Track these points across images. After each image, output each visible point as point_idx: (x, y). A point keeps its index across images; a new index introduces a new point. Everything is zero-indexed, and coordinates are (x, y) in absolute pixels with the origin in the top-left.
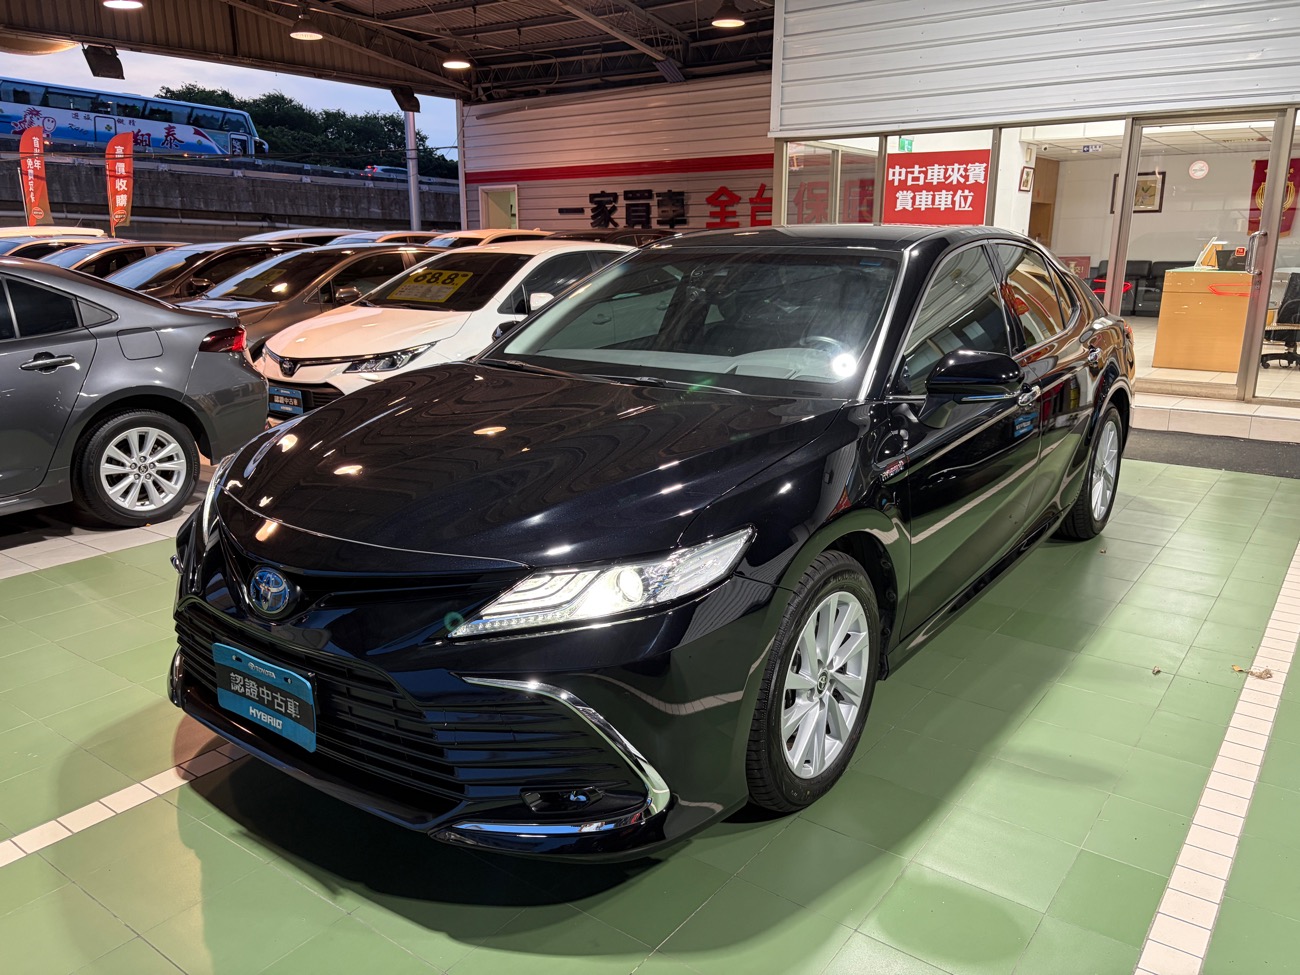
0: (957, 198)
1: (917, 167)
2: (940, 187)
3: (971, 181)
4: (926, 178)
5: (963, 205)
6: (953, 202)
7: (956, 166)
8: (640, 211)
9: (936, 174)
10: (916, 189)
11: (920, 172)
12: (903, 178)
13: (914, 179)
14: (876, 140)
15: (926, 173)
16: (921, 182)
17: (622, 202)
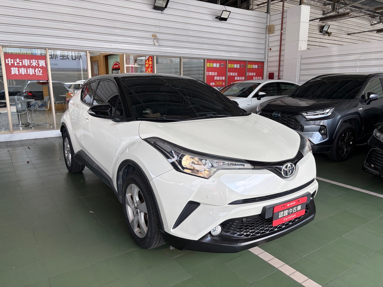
0: (36, 71)
1: (18, 59)
2: (29, 67)
3: (41, 65)
4: (22, 63)
5: (39, 73)
6: (35, 72)
7: (34, 60)
9: (26, 62)
10: (19, 67)
11: (19, 61)
12: (12, 62)
13: (17, 63)
15: (22, 62)
16: (21, 65)
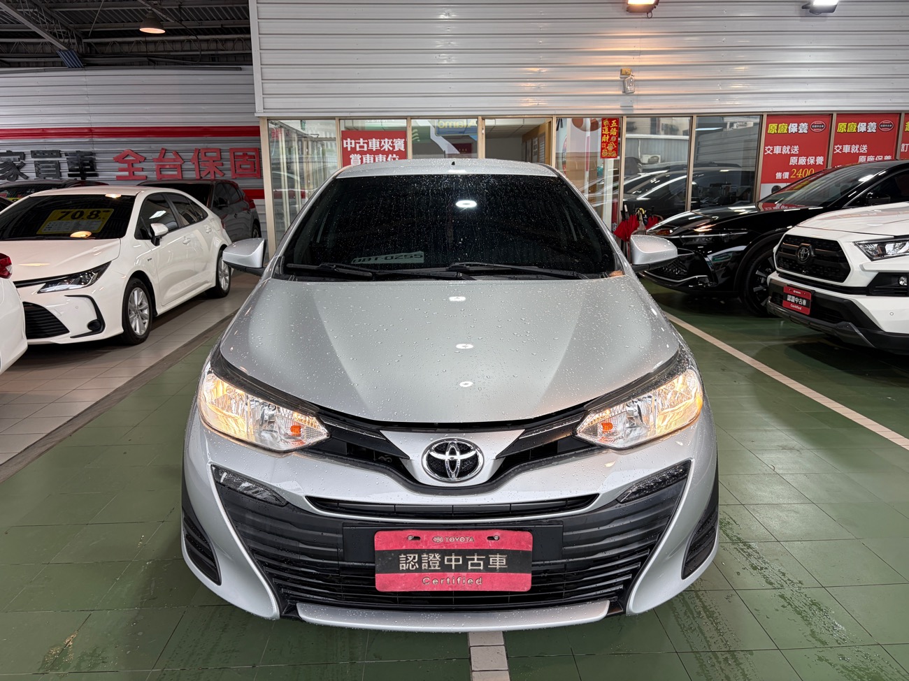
0: (389, 159)
7: (386, 140)
8: (49, 167)
9: (374, 144)
11: (364, 143)
12: (353, 146)
13: (361, 147)
14: (334, 121)
15: (368, 143)
16: (365, 149)
17: (29, 159)
